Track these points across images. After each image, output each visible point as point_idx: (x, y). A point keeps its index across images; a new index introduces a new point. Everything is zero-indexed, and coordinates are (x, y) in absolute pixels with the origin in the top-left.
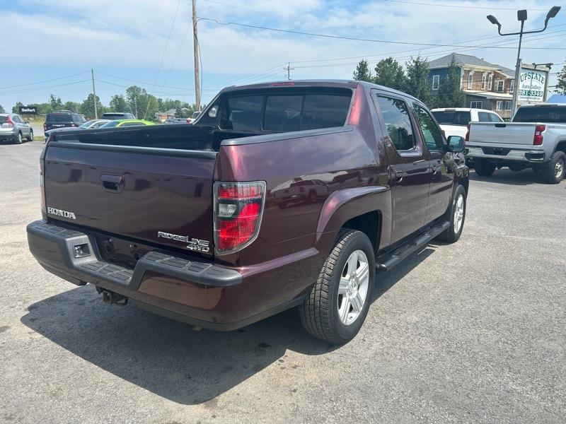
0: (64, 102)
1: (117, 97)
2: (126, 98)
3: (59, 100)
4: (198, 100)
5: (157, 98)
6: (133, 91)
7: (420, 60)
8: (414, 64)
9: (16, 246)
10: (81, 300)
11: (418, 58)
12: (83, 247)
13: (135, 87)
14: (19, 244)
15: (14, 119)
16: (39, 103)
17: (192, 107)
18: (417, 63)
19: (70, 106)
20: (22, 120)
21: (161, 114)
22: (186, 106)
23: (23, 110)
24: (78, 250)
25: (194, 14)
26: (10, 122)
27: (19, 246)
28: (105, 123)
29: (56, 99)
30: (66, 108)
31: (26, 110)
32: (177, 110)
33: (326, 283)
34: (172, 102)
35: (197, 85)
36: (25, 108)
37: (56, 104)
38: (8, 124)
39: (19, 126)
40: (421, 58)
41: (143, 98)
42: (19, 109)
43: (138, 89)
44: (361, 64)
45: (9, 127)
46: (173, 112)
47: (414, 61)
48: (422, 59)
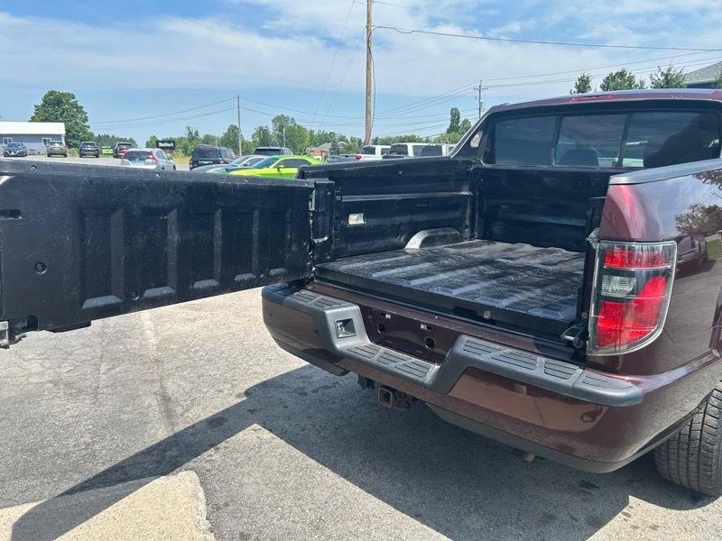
0: (201, 136)
1: (261, 129)
2: (271, 129)
3: (197, 134)
4: (368, 131)
5: (308, 129)
6: (280, 121)
7: (671, 72)
8: (662, 78)
9: (196, 310)
10: (299, 388)
11: (669, 70)
12: (347, 324)
13: (283, 116)
14: (199, 307)
15: (157, 154)
16: (175, 136)
17: (349, 140)
18: (667, 76)
19: (208, 139)
20: (166, 157)
21: (314, 149)
22: (343, 139)
23: (160, 144)
24: (341, 326)
25: (368, 22)
26: (153, 158)
27: (200, 310)
28: (260, 159)
29: (194, 132)
30: (204, 142)
31: (163, 145)
32: (333, 145)
33: (716, 403)
34: (325, 135)
35: (368, 112)
36: (163, 142)
37: (193, 137)
38: (150, 160)
39: (162, 162)
40: (673, 70)
41: (291, 130)
42: (155, 143)
43: (286, 119)
44: (581, 79)
45: (152, 164)
46: (327, 146)
47: (662, 74)
48: (675, 70)
